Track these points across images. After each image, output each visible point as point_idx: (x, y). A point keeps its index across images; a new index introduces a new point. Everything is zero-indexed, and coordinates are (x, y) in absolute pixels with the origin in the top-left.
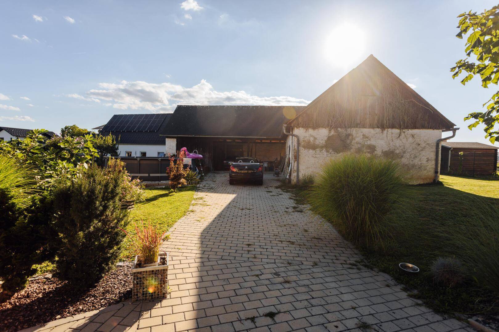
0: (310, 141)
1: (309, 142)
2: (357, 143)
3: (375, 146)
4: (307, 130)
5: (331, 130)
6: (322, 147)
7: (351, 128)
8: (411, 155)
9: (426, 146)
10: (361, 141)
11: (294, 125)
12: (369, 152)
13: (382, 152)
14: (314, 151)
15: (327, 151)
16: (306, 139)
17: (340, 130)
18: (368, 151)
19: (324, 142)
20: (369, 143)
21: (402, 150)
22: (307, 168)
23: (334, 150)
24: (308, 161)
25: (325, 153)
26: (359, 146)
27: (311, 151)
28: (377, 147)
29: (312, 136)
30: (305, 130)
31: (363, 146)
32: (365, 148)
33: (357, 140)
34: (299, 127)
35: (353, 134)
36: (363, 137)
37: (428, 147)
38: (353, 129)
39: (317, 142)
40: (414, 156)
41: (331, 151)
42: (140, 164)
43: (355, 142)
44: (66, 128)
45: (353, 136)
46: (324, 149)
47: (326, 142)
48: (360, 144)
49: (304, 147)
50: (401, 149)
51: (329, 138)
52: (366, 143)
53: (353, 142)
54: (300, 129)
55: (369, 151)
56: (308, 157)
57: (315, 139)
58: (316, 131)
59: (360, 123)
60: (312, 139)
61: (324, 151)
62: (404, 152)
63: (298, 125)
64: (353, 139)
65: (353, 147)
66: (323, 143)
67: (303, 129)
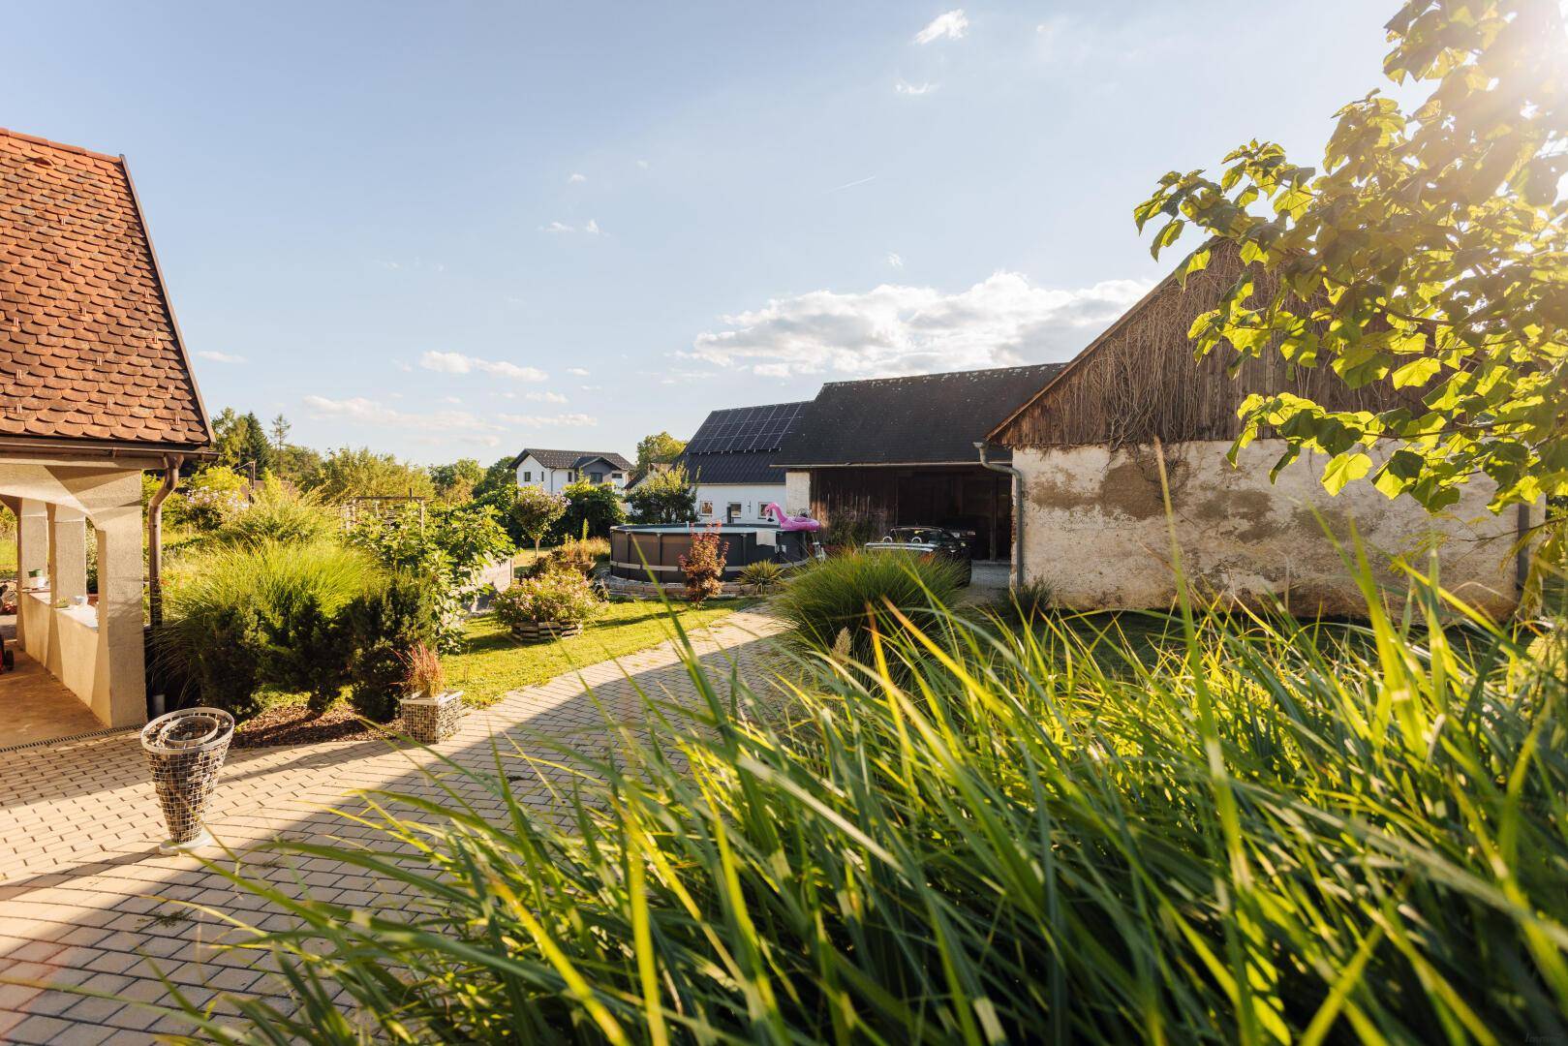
0: (1055, 484)
1: (1053, 486)
2: (1204, 488)
3: (1266, 495)
4: (1045, 453)
5: (1117, 450)
6: (1090, 502)
7: (1181, 443)
8: (1406, 525)
9: (1472, 494)
10: (1217, 480)
11: (1009, 441)
12: (1243, 516)
13: (1295, 515)
14: (1067, 513)
15: (1107, 514)
16: (1044, 479)
17: (1148, 449)
18: (1241, 510)
19: (1097, 487)
20: (1244, 485)
21: (1371, 506)
22: (1048, 560)
23: (1126, 509)
24: (1050, 540)
25: (1100, 519)
26: (1210, 495)
27: (1058, 513)
28: (1274, 499)
29: (1061, 470)
30: (1040, 454)
31: (1224, 495)
32: (1229, 502)
33: (1202, 477)
34: (1024, 446)
35: (1189, 460)
36: (1223, 470)
37: (1480, 497)
38: (1186, 444)
39: (1076, 488)
40: (1421, 528)
41: (1117, 511)
42: (661, 544)
43: (1198, 483)
44: (647, 442)
45: (1187, 465)
46: (1098, 507)
47: (1103, 485)
48: (1214, 489)
49: (1040, 502)
50: (1367, 503)
51: (1113, 476)
52: (1233, 487)
53: (1190, 483)
54: (1027, 450)
55: (1245, 510)
56: (1051, 529)
57: (1070, 477)
58: (1073, 454)
59: (1210, 424)
60: (1060, 479)
61: (1096, 512)
62: (1381, 515)
63: (1020, 440)
64: (1187, 476)
65: (1190, 500)
66: (1093, 489)
67: (1034, 451)
